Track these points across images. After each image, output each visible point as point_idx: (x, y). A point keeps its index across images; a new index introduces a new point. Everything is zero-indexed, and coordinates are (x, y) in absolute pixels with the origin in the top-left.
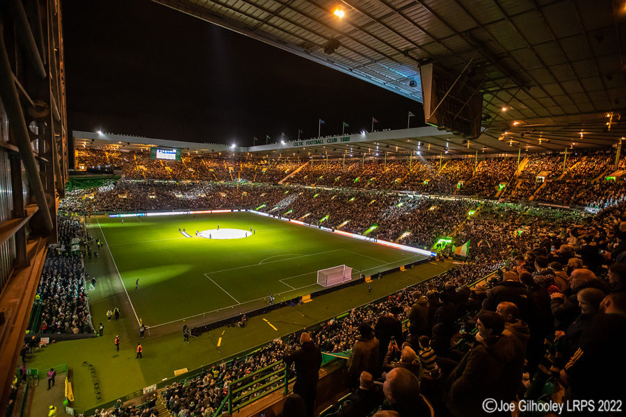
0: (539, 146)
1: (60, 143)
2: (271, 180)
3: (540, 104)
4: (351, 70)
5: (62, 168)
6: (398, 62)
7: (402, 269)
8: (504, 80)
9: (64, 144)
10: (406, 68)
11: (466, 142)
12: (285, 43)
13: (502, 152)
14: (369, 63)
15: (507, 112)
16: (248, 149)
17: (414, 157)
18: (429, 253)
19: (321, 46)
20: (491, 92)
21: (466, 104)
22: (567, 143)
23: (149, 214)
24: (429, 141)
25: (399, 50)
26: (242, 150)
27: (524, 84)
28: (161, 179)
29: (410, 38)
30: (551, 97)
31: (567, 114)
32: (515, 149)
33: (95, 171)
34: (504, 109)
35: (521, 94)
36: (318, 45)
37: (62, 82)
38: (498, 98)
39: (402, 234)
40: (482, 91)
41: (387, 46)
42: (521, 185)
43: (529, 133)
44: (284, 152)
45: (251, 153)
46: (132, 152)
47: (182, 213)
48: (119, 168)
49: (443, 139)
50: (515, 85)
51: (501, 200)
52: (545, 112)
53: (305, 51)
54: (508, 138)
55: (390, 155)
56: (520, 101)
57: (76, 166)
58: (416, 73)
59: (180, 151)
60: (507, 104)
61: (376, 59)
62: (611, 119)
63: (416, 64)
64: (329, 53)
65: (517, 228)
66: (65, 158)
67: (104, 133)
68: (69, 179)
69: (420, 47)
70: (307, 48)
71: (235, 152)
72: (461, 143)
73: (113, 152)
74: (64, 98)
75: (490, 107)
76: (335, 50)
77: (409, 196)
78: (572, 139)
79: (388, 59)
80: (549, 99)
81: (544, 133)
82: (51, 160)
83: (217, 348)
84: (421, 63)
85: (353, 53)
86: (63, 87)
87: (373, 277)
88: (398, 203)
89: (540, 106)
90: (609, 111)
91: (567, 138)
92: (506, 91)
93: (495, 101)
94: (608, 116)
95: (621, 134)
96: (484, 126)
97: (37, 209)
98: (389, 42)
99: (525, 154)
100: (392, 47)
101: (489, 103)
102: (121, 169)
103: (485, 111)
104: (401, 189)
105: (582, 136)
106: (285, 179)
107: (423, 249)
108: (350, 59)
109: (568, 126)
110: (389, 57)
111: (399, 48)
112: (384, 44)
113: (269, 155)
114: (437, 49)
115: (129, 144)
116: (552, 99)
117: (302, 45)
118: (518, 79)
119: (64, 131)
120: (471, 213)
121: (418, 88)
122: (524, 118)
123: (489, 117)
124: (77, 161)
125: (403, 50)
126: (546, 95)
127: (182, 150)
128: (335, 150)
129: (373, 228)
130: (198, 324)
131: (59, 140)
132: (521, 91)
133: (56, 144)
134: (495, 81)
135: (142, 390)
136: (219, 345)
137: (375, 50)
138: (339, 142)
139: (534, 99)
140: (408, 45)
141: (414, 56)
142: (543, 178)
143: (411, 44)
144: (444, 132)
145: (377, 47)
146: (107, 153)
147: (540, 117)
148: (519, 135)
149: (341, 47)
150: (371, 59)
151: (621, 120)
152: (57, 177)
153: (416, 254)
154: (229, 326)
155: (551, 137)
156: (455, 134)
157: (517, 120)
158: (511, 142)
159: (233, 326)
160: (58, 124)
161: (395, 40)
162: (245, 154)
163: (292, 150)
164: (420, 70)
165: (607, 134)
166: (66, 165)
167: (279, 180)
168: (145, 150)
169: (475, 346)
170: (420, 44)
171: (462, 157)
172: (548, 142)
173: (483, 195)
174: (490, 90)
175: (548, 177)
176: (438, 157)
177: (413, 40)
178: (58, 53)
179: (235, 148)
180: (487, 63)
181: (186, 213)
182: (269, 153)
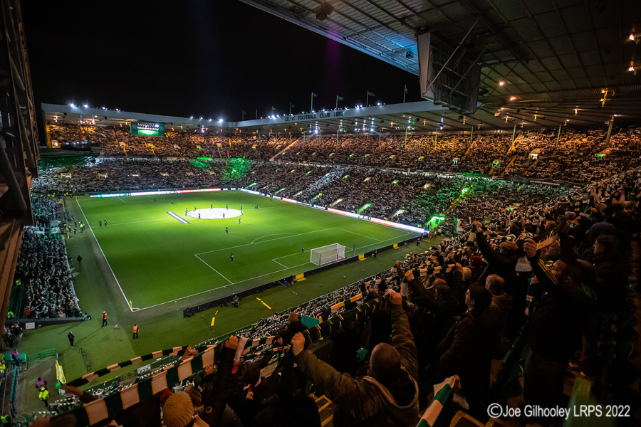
0: (534, 122)
1: (27, 117)
2: (262, 157)
3: (538, 79)
4: (345, 38)
5: (31, 145)
6: (395, 31)
7: (396, 246)
8: (502, 52)
9: (31, 118)
10: (403, 37)
11: (462, 117)
12: (273, 6)
13: (498, 128)
14: (364, 31)
15: (504, 87)
16: (236, 125)
17: (410, 133)
18: (422, 231)
19: (313, 11)
20: (489, 65)
21: (463, 77)
22: (560, 120)
23: (133, 194)
24: (425, 116)
25: (395, 17)
26: (231, 125)
27: (523, 57)
28: (144, 156)
29: (408, 4)
30: (549, 71)
31: (563, 90)
32: (511, 126)
33: (70, 148)
34: (501, 84)
35: (519, 68)
36: (309, 10)
37: (23, 47)
38: (496, 72)
39: (395, 212)
40: (480, 64)
41: (383, 13)
42: (514, 162)
43: (525, 109)
44: (275, 127)
45: (240, 128)
46: (111, 127)
47: (168, 192)
48: (97, 144)
49: (438, 114)
50: (514, 58)
51: (493, 177)
52: (543, 87)
53: (296, 16)
54: (505, 113)
55: (385, 131)
56: (518, 75)
57: (49, 142)
58: (413, 43)
59: (163, 126)
60: (504, 78)
61: (371, 27)
62: (605, 95)
63: (412, 33)
64: (322, 20)
65: (508, 205)
66: (34, 133)
67: (78, 106)
68: (41, 157)
69: (418, 14)
70: (297, 13)
71: (223, 128)
72: (457, 118)
73: (88, 126)
74: (26, 65)
75: (487, 81)
76: (328, 16)
77: (404, 173)
78: (567, 116)
79: (384, 27)
80: (547, 73)
81: (541, 109)
82: (17, 135)
83: (211, 328)
84: (419, 31)
85: (347, 19)
86: (25, 53)
87: (367, 255)
88: (393, 180)
89: (538, 81)
90: (604, 87)
91: (562, 115)
92: (505, 65)
93: (493, 74)
94: (603, 92)
95: (614, 111)
96: (480, 101)
97: (6, 189)
98: (385, 8)
99: (519, 131)
100: (389, 13)
101: (487, 76)
102: (99, 146)
103: (482, 85)
104: (395, 166)
105: (576, 112)
106: (276, 156)
107: (417, 227)
108: (344, 26)
109: (564, 102)
110: (386, 25)
111: (396, 15)
112: (380, 10)
113: (260, 130)
114: (436, 16)
115: (106, 118)
116: (551, 74)
117: (292, 9)
118: (517, 52)
119: (31, 103)
120: (465, 190)
121: (415, 60)
122: (521, 93)
123: (486, 92)
124: (49, 137)
125: (400, 17)
126: (544, 69)
127: (166, 125)
128: (328, 125)
129: (366, 206)
130: (190, 305)
131: (26, 112)
132: (520, 64)
133: (23, 118)
134: (494, 53)
135: (136, 371)
136: (212, 324)
137: (371, 17)
138: (332, 117)
139: (532, 73)
140: (405, 12)
141: (412, 24)
142: (537, 155)
143: (408, 11)
144: (440, 108)
145: (373, 13)
146: (82, 129)
147: (537, 92)
148: (515, 111)
149: (334, 13)
150: (367, 27)
151: (615, 97)
152: (27, 154)
153: (410, 231)
154: (222, 306)
155: (547, 113)
156: (451, 109)
157: (513, 95)
158: (507, 118)
159: (226, 306)
160: (23, 95)
161: (391, 6)
162: (234, 129)
163: (283, 125)
164: (417, 40)
165: (601, 111)
166: (36, 142)
167: (270, 157)
168: (124, 125)
169: (461, 319)
170: (417, 11)
171: (458, 133)
172: (543, 118)
173: (477, 172)
174: (489, 62)
175: (540, 154)
176: (434, 133)
177: (411, 6)
178: (14, 11)
179: (223, 123)
180: (487, 34)
181: (173, 192)
182: (259, 128)
